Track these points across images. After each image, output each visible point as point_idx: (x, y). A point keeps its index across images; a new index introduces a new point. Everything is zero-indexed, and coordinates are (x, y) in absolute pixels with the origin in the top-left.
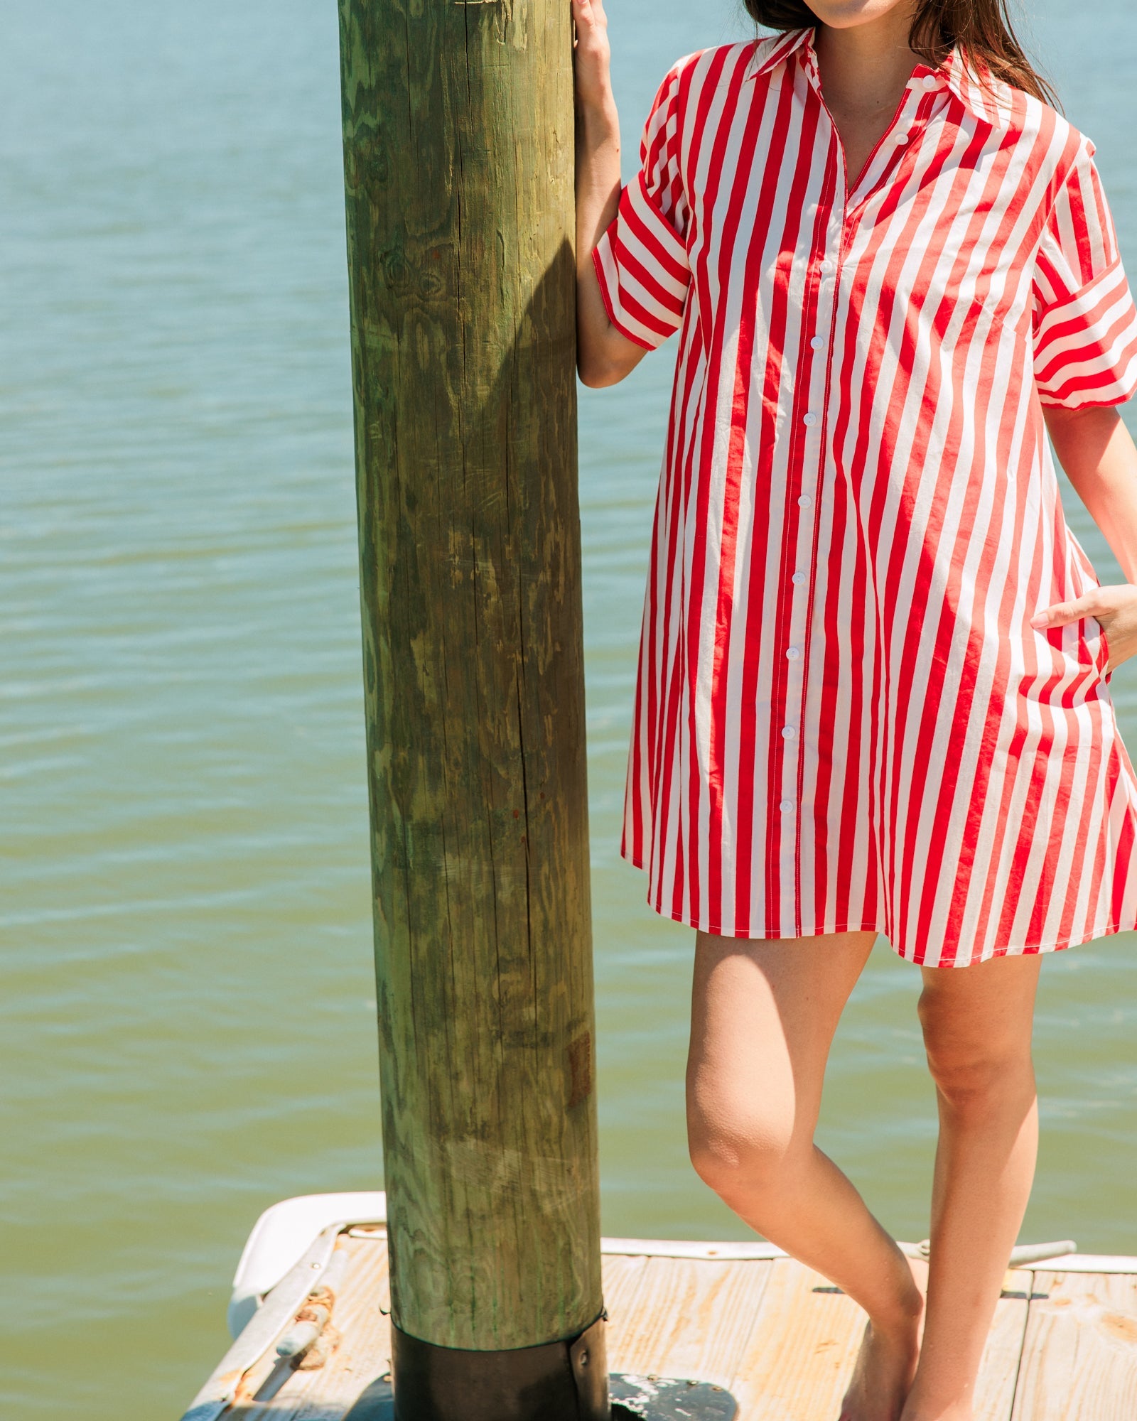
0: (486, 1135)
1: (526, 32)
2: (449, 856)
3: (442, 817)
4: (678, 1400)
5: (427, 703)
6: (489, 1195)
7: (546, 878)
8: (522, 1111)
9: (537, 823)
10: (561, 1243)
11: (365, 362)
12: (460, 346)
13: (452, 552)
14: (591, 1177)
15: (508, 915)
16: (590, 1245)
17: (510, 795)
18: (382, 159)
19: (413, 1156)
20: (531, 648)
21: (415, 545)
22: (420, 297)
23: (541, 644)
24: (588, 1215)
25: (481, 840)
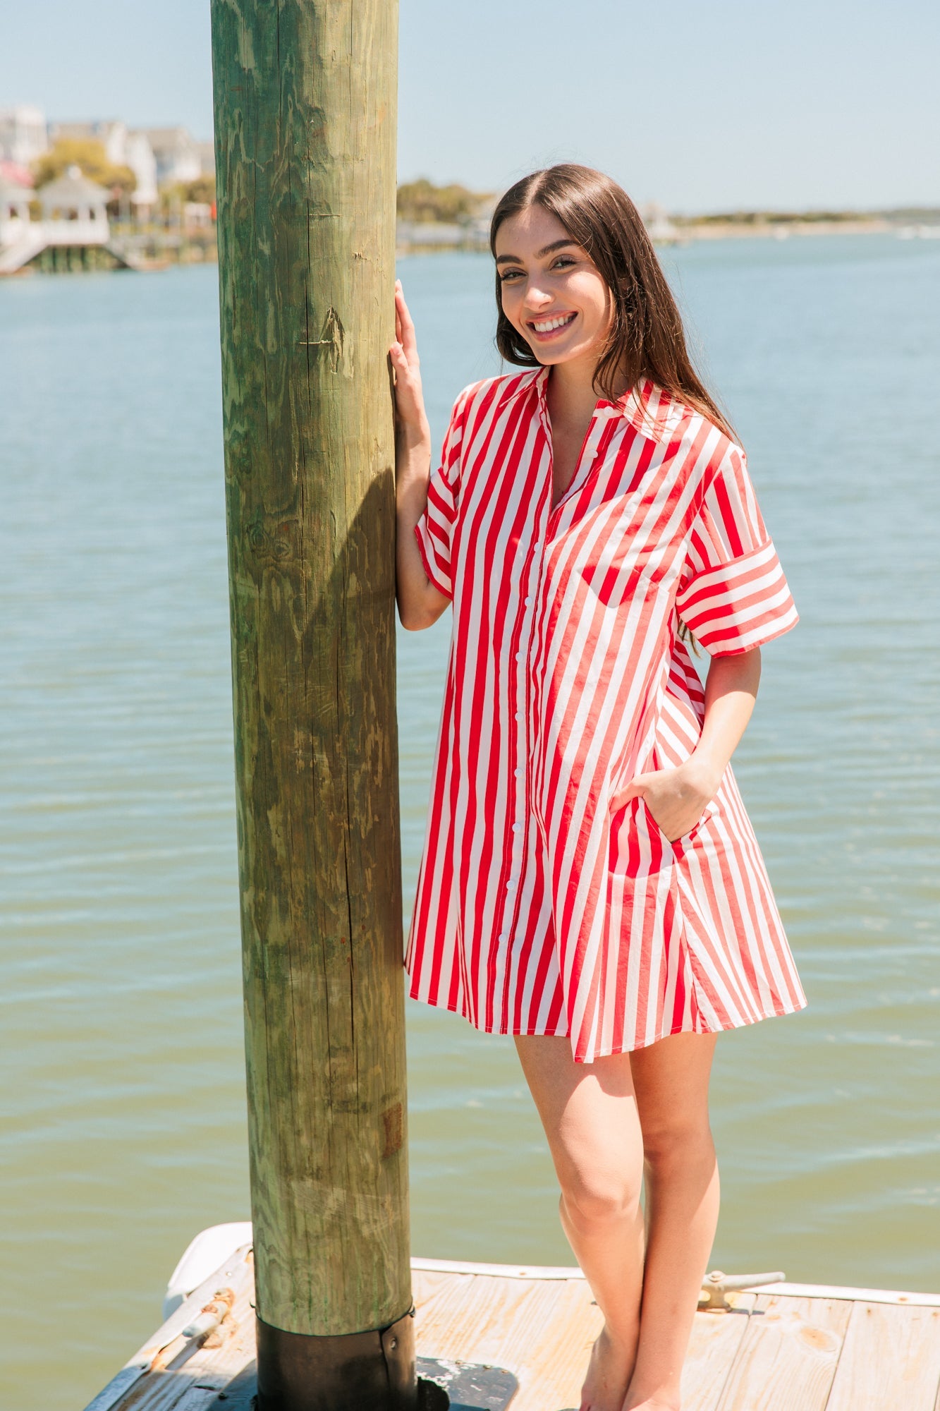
0: (320, 1177)
1: (353, 365)
2: (294, 971)
3: (289, 941)
4: (474, 1379)
5: (278, 858)
6: (322, 1221)
7: (366, 989)
8: (347, 1159)
9: (359, 948)
10: (376, 1258)
11: (237, 606)
12: (303, 595)
13: (296, 747)
14: (401, 1210)
15: (337, 1015)
16: (399, 1260)
17: (339, 927)
18: (248, 455)
19: (268, 1191)
20: (356, 819)
21: (271, 741)
22: (273, 558)
23: (363, 816)
24: (398, 1238)
25: (317, 959)
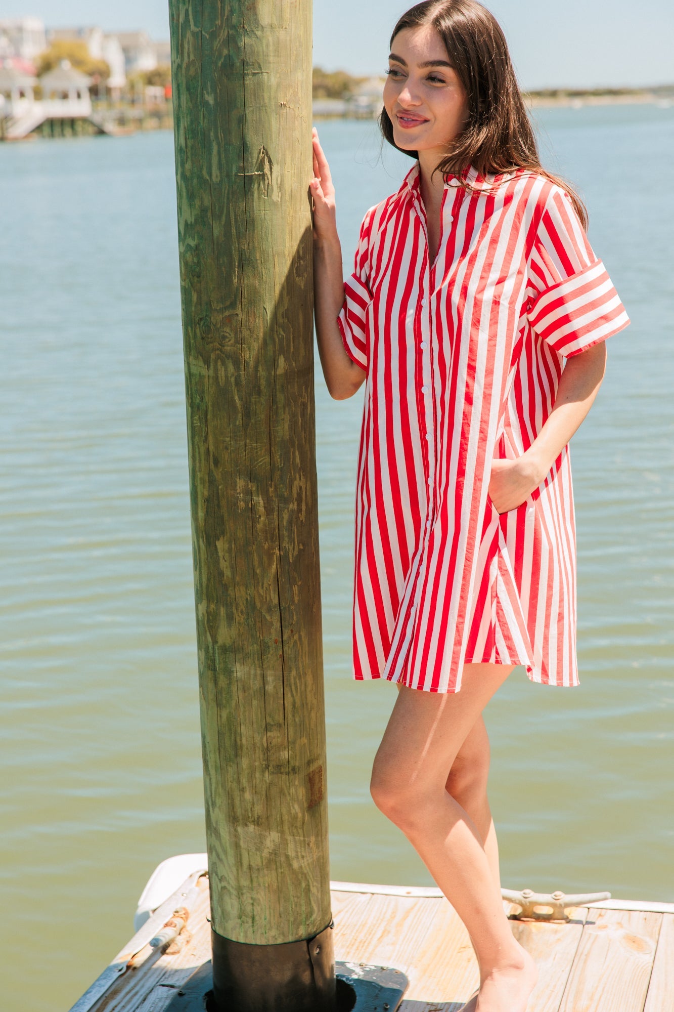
0: (260, 823)
1: (280, 191)
2: (238, 665)
3: (234, 642)
4: (376, 978)
5: (225, 577)
6: (261, 857)
7: (294, 678)
8: (281, 810)
9: (288, 647)
10: (304, 885)
11: (191, 382)
12: (242, 372)
13: (238, 491)
14: (322, 848)
15: (272, 699)
16: (321, 886)
17: (273, 631)
18: (198, 264)
19: (220, 834)
20: (285, 547)
21: (218, 487)
22: (219, 344)
23: (291, 545)
24: (320, 869)
25: (256, 656)
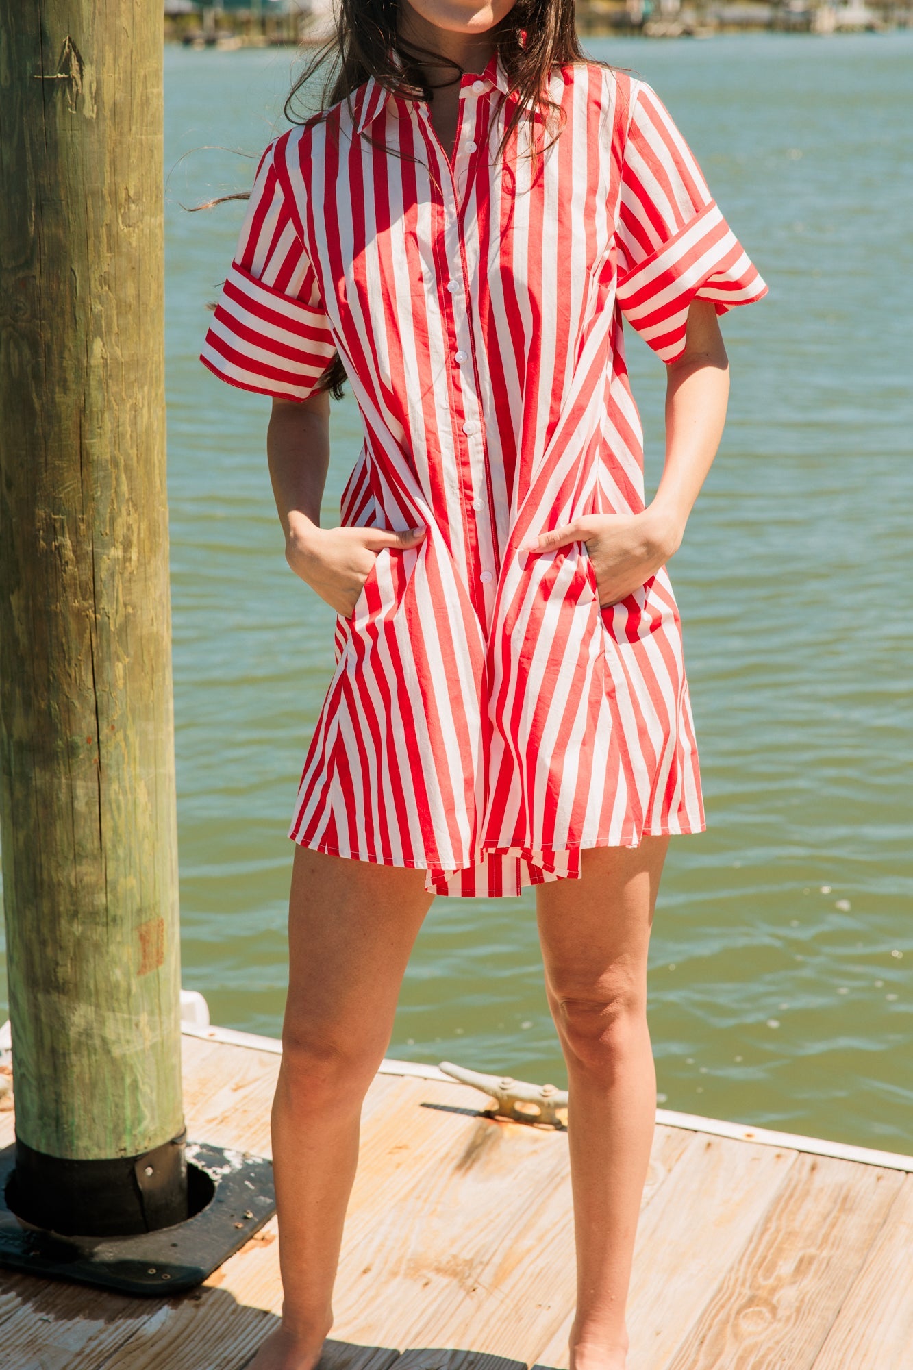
0: (66, 991)
1: (95, 103)
2: (37, 769)
3: (32, 738)
6: (69, 1038)
7: (116, 794)
9: (109, 749)
10: (129, 1080)
12: (42, 360)
14: (162, 1031)
15: (82, 821)
16: (158, 1084)
17: (84, 726)
19: (18, 1001)
20: (103, 609)
22: (11, 317)
23: (113, 606)
24: (157, 1061)
25: (60, 759)
